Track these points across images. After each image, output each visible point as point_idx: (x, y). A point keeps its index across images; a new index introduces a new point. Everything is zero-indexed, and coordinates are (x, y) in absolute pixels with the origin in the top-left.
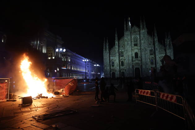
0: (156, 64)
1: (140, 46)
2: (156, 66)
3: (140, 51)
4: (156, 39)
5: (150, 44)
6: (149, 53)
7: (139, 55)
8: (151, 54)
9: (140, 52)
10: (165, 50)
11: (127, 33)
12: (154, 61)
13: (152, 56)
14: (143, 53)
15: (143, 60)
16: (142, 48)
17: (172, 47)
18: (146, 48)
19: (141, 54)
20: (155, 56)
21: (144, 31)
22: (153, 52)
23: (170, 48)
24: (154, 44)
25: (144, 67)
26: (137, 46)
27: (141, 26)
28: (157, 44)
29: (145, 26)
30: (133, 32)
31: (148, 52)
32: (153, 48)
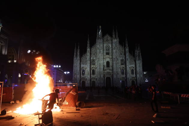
0: (126, 75)
1: (112, 55)
2: (126, 76)
3: (111, 60)
4: (127, 50)
5: (121, 54)
6: (120, 63)
7: (111, 64)
8: (122, 64)
9: (111, 62)
10: (135, 61)
11: (100, 41)
12: (125, 71)
13: (123, 66)
14: (114, 62)
15: (115, 70)
16: (114, 57)
17: (141, 58)
18: (118, 57)
19: (113, 64)
20: (126, 66)
21: (116, 41)
22: (124, 62)
23: (139, 59)
24: (125, 54)
25: (115, 76)
26: (109, 55)
27: (114, 36)
28: (127, 54)
29: (117, 36)
30: (105, 40)
31: (119, 61)
32: (124, 58)
